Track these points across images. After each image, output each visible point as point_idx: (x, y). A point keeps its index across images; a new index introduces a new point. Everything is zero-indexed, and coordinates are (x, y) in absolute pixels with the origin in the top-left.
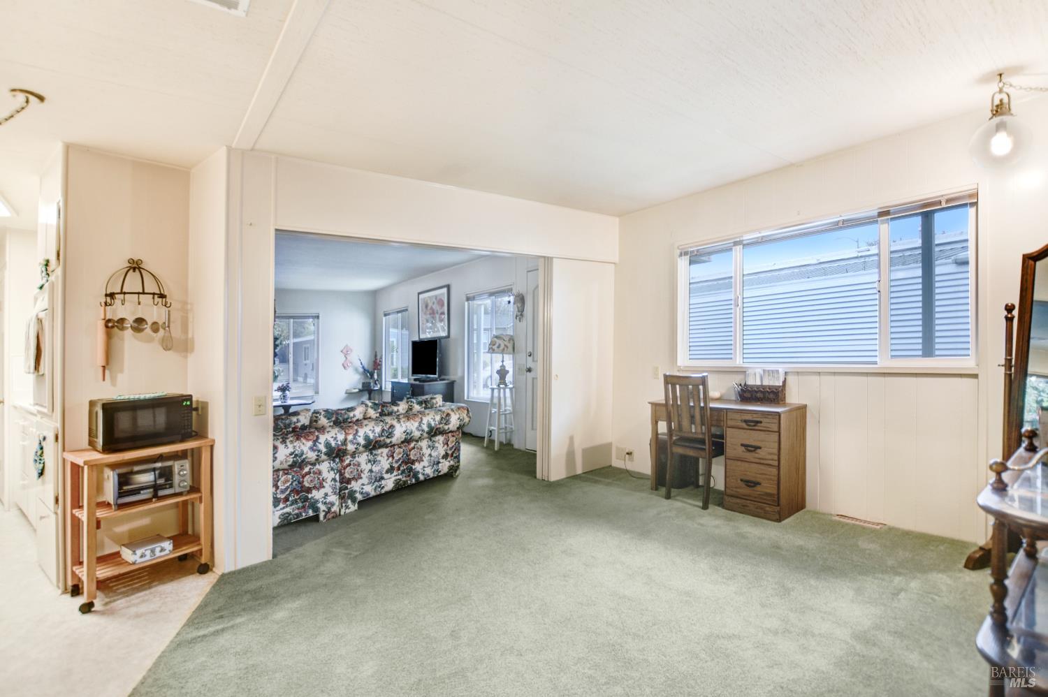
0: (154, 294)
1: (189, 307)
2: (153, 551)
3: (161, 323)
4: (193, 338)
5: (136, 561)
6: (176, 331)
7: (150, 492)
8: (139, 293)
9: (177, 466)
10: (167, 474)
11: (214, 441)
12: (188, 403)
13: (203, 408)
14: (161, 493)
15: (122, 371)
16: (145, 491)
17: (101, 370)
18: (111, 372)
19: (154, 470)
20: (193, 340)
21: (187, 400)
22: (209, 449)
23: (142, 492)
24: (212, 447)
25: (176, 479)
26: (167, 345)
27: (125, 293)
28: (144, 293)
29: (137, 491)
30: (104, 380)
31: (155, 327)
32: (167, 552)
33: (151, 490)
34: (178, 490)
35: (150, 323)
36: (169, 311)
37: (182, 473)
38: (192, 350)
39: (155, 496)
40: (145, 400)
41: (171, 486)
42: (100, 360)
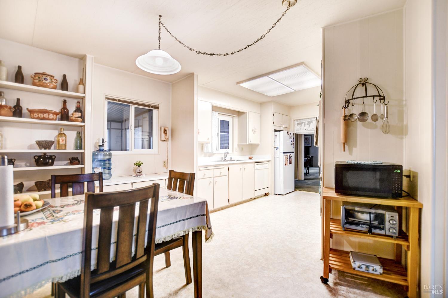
0: (374, 96)
1: (404, 103)
2: (368, 267)
3: (379, 115)
4: (407, 124)
5: (355, 268)
6: (393, 121)
7: (367, 228)
8: (363, 97)
9: (388, 215)
10: (380, 219)
11: (422, 205)
12: (399, 171)
13: (414, 177)
14: (374, 231)
15: (356, 146)
16: (363, 226)
17: (342, 145)
18: (349, 147)
19: (370, 213)
20: (407, 126)
21: (397, 169)
22: (417, 211)
23: (360, 225)
24: (420, 210)
25: (387, 225)
26: (386, 130)
27: (354, 99)
28: (366, 96)
29: (357, 224)
30: (344, 151)
31: (375, 118)
32: (378, 273)
33: (368, 226)
34: (388, 233)
35: (370, 116)
36: (387, 107)
37: (391, 222)
38: (406, 134)
39: (370, 231)
40: (368, 165)
41: (383, 229)
42: (342, 140)
